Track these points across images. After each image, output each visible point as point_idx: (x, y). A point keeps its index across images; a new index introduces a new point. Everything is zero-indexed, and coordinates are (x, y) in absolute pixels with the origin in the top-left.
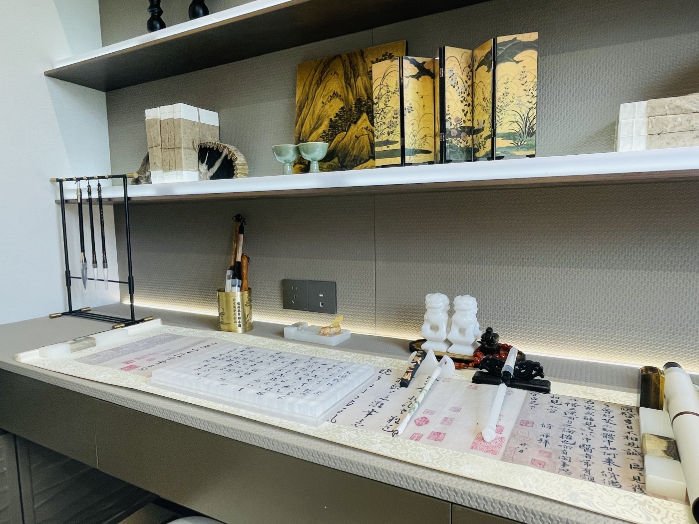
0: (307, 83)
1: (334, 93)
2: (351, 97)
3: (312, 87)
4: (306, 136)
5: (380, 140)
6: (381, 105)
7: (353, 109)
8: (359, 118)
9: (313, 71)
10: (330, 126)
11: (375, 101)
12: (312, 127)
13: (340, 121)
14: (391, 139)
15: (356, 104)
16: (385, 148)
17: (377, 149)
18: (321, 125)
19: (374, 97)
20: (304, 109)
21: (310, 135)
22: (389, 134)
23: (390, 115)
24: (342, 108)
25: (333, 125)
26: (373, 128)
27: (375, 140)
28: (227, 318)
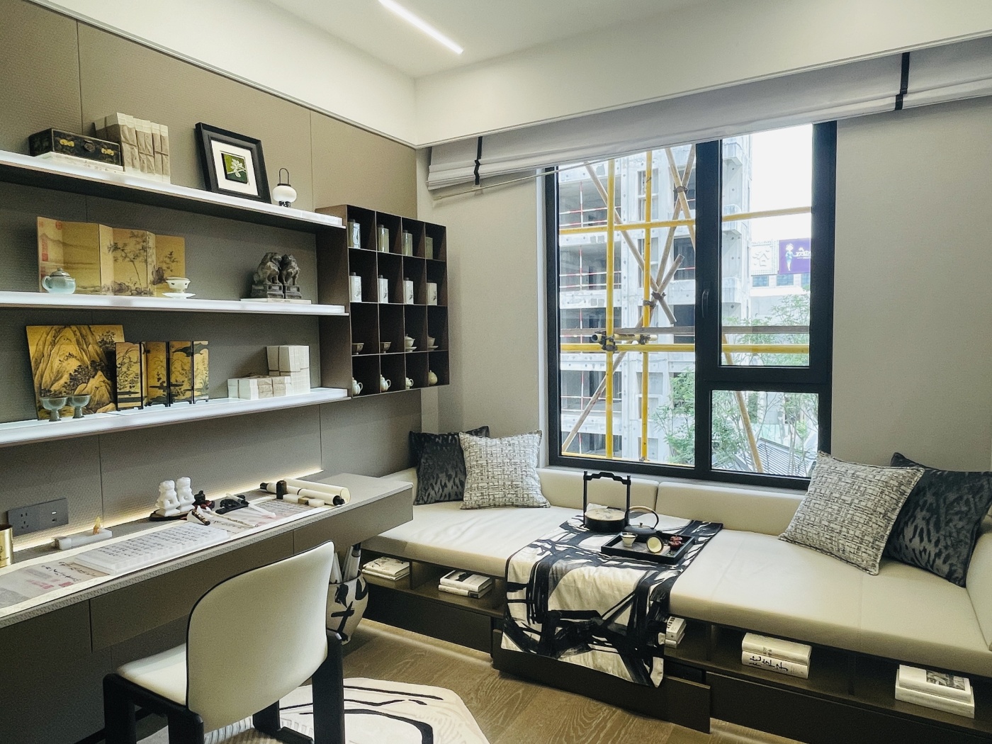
0: (41, 343)
1: (70, 354)
2: (85, 358)
3: (46, 347)
4: (47, 386)
5: (122, 391)
6: (124, 369)
7: (90, 367)
8: (96, 374)
9: (45, 335)
10: (71, 379)
11: (119, 366)
12: (53, 379)
13: (79, 376)
14: (132, 391)
15: (91, 364)
16: (127, 396)
17: (119, 397)
18: (61, 377)
19: (117, 363)
20: (41, 364)
21: (52, 385)
22: (130, 387)
23: (131, 376)
24: (80, 366)
25: (72, 378)
26: (109, 382)
27: (118, 391)
28: (5, 554)
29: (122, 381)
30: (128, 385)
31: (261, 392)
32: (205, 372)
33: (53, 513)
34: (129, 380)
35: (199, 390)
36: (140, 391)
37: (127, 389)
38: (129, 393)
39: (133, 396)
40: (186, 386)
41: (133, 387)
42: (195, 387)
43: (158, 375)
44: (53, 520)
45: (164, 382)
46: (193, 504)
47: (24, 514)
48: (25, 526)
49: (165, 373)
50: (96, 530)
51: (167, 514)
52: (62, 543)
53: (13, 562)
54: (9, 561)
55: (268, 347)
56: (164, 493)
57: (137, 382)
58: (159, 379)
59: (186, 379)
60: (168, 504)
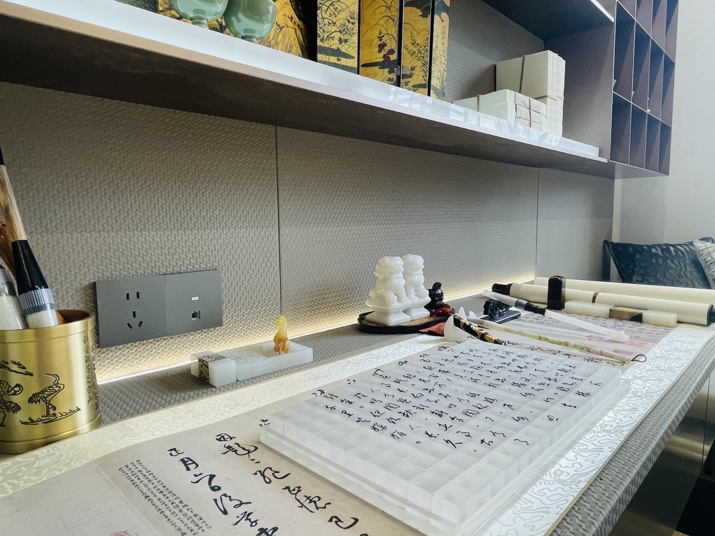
22: (340, 41)
23: (343, 15)
26: (300, 23)
27: (319, 43)
28: (71, 397)
29: (326, 21)
30: (337, 35)
31: (518, 115)
32: (443, 58)
33: (193, 299)
34: (338, 24)
35: (436, 91)
36: (356, 55)
37: (334, 44)
38: (338, 53)
39: (344, 61)
40: (420, 76)
41: (346, 41)
43: (380, 38)
44: (194, 315)
45: (391, 52)
46: (427, 307)
47: (133, 296)
48: (135, 322)
49: (394, 31)
51: (394, 320)
52: (217, 371)
53: (98, 421)
54: (83, 418)
56: (386, 279)
57: (352, 34)
58: (382, 47)
59: (419, 64)
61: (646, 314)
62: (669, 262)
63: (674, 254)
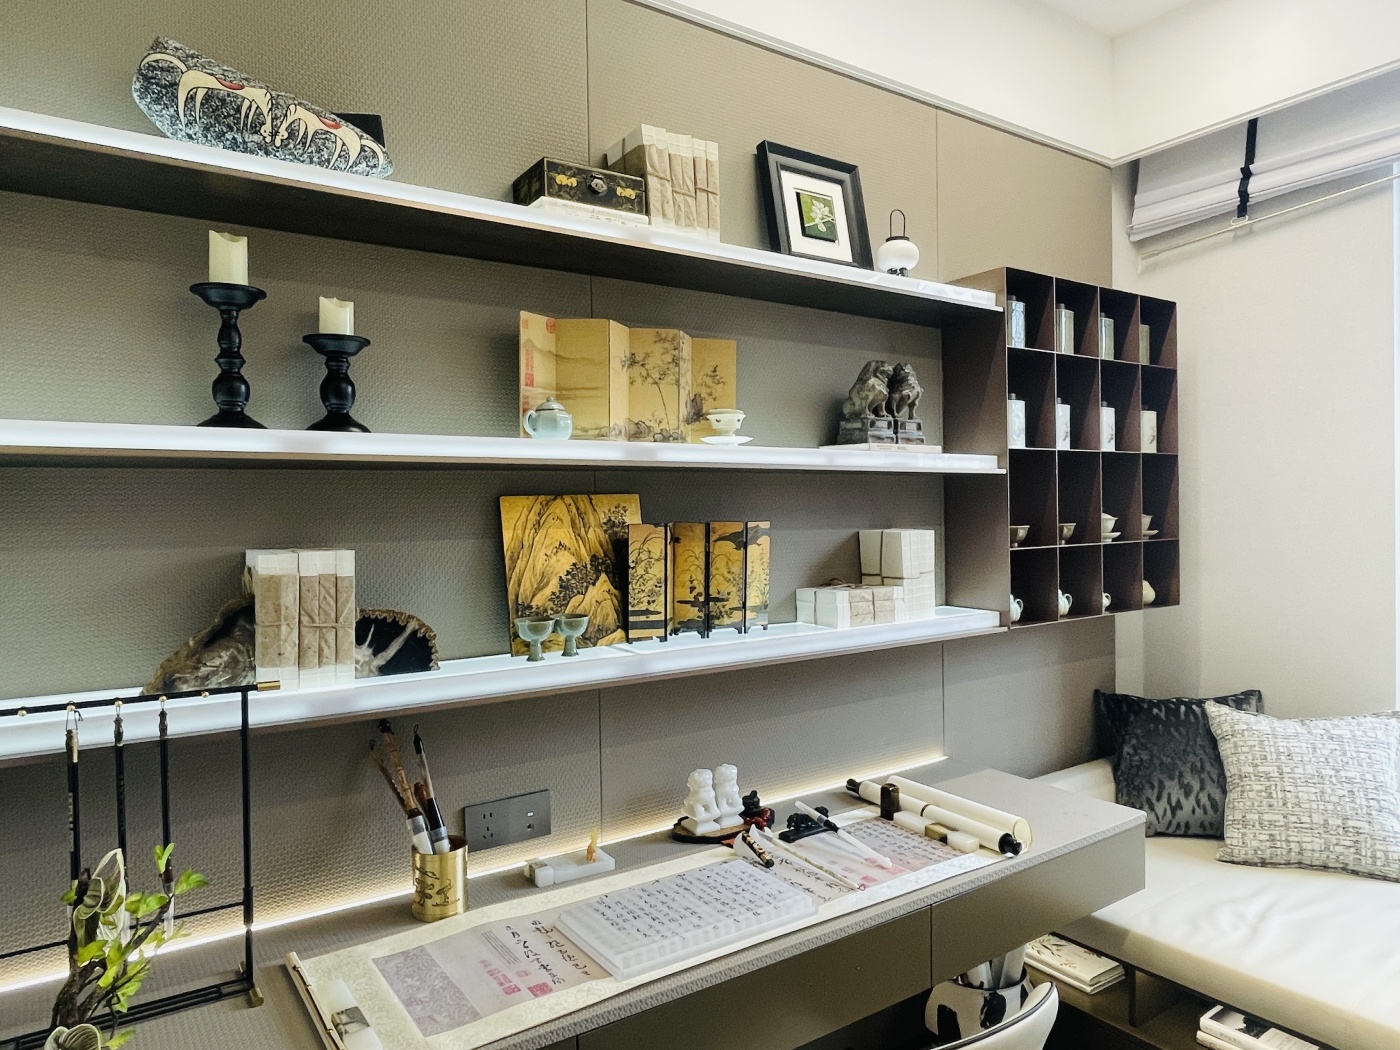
0: (520, 525)
1: (560, 544)
2: (583, 551)
3: (527, 532)
4: (526, 598)
5: (636, 608)
6: (640, 571)
7: (589, 567)
8: (598, 578)
9: (525, 511)
10: (561, 587)
11: (632, 565)
12: (535, 586)
13: (573, 581)
14: (652, 609)
15: (591, 561)
16: (643, 618)
17: (631, 619)
18: (547, 583)
19: (630, 561)
20: (519, 561)
21: (533, 596)
22: (649, 603)
23: (651, 583)
24: (574, 565)
25: (564, 586)
26: (616, 592)
27: (630, 608)
28: (455, 892)
29: (636, 591)
30: (646, 599)
31: (855, 616)
32: (764, 576)
33: (529, 815)
34: (647, 590)
35: (755, 609)
36: (663, 610)
37: (643, 607)
38: (647, 612)
39: (652, 618)
40: (735, 602)
41: (654, 602)
42: (748, 604)
43: (691, 582)
44: (529, 827)
45: (700, 594)
46: (742, 815)
47: (488, 815)
48: (488, 834)
49: (701, 577)
50: (590, 851)
51: (700, 831)
52: (541, 876)
53: (467, 908)
54: (460, 905)
55: (861, 532)
56: (696, 792)
57: (659, 594)
58: (692, 589)
59: (734, 590)
60: (701, 814)
61: (952, 836)
62: (1172, 729)
63: (1183, 717)
